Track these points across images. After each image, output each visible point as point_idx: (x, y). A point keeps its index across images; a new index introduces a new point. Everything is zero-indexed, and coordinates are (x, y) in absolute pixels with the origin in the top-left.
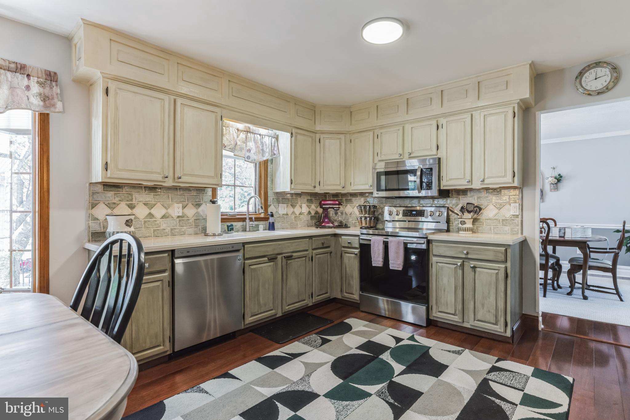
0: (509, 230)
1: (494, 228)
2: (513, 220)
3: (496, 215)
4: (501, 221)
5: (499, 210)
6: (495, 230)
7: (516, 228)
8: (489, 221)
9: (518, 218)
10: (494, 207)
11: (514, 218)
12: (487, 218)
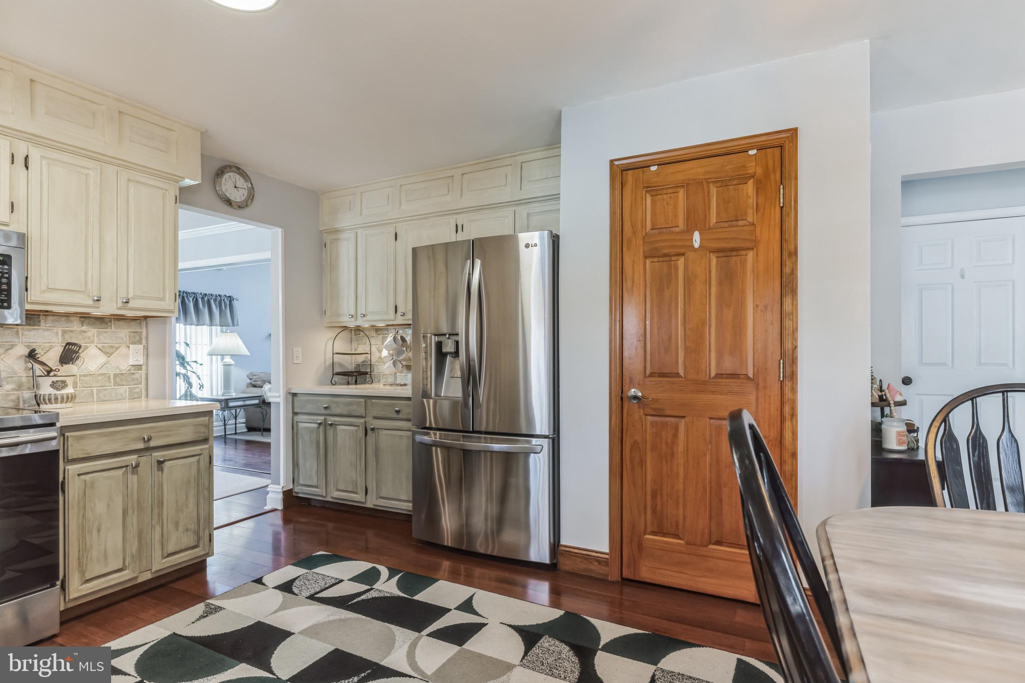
0: (126, 392)
1: (98, 392)
2: (133, 374)
3: (102, 367)
4: (112, 377)
5: (109, 357)
6: (101, 395)
7: (138, 387)
8: (88, 378)
9: (141, 370)
10: (99, 352)
11: (136, 371)
12: (86, 372)
